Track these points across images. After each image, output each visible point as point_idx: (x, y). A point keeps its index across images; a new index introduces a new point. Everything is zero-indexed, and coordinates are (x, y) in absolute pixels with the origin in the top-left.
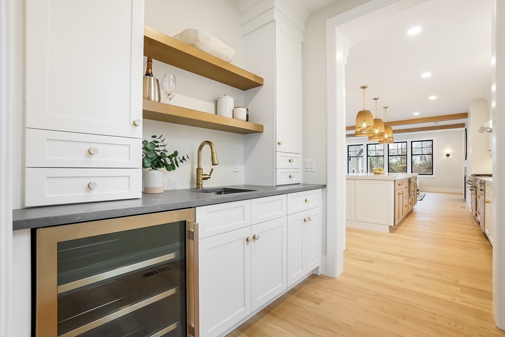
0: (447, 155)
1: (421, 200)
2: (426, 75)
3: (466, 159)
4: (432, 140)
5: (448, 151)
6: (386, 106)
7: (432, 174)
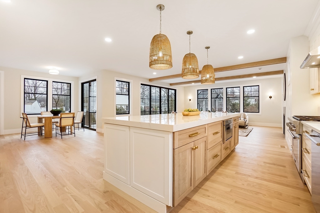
0: (270, 97)
1: (246, 136)
2: (251, 32)
3: (285, 100)
4: (259, 86)
5: (270, 93)
6: (208, 46)
7: (259, 112)
